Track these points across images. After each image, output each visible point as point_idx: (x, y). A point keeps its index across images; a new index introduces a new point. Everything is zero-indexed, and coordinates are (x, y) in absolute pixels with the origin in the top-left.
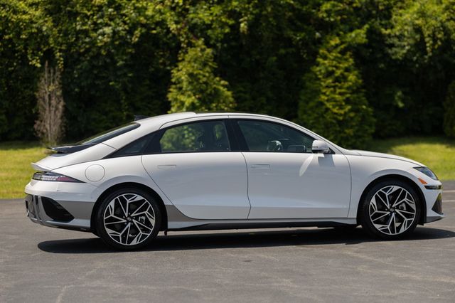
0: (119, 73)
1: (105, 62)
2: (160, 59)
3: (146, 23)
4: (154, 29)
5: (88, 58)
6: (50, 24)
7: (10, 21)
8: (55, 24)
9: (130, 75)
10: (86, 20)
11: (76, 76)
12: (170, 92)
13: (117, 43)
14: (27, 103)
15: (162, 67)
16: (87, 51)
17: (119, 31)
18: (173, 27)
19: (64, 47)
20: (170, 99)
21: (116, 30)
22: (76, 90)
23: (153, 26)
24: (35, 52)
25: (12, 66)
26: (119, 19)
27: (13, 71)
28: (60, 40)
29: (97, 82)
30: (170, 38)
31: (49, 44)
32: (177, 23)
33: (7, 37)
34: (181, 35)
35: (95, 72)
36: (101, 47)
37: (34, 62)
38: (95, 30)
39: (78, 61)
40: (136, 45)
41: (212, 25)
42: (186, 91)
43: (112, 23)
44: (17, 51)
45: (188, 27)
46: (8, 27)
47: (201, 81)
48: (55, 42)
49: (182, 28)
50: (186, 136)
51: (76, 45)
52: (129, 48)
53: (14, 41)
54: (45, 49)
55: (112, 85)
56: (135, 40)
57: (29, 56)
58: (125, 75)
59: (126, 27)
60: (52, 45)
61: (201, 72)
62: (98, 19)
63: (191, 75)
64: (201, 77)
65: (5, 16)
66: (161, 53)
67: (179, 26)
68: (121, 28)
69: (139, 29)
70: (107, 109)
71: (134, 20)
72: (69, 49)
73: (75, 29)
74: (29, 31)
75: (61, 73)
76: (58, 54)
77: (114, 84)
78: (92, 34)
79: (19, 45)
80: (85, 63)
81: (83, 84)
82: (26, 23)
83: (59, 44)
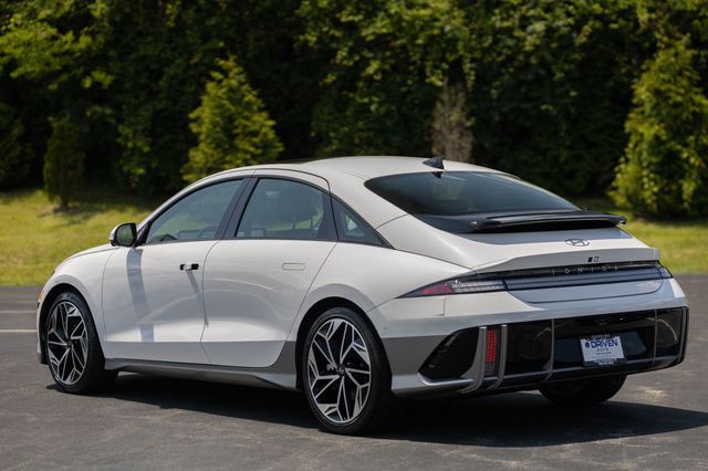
0: (559, 91)
1: (537, 75)
2: (624, 67)
3: (603, 14)
4: (615, 22)
6: (457, 22)
7: (404, 20)
8: (467, 20)
9: (573, 94)
10: (512, 12)
11: (495, 97)
12: (629, 119)
13: (554, 45)
14: (426, 138)
15: (626, 79)
16: (510, 59)
17: (558, 28)
18: (643, 16)
19: (477, 55)
20: (627, 130)
21: (554, 25)
22: (497, 118)
23: (614, 17)
24: (437, 63)
25: (405, 84)
26: (561, 9)
27: (409, 92)
28: (473, 43)
29: (524, 106)
30: (639, 37)
31: (456, 51)
32: (651, 10)
33: (399, 42)
34: (658, 30)
35: (523, 91)
36: (528, 55)
37: (433, 79)
38: (523, 28)
39: (499, 75)
40: (583, 46)
41: (699, 11)
42: (649, 116)
43: (548, 16)
44: (414, 63)
45: (668, 16)
46: (401, 29)
47: (671, 102)
48: (465, 47)
49: (660, 18)
50: (646, 186)
51: (495, 51)
52: (574, 51)
53: (409, 48)
54: (451, 59)
55: (547, 110)
56: (581, 39)
57: (428, 70)
58: (568, 92)
59: (571, 21)
60: (461, 53)
61: (673, 87)
62: (528, 10)
63: (657, 93)
64: (672, 94)
65: (396, 13)
66: (625, 59)
67: (653, 16)
68: (561, 23)
69: (591, 23)
70: (543, 146)
71: (584, 9)
72: (484, 57)
73: (493, 27)
74: (428, 33)
75: (467, 94)
76: (467, 66)
77: (550, 108)
78: (518, 33)
79: (415, 54)
80: (506, 77)
81: (505, 109)
82: (424, 21)
83: (471, 50)
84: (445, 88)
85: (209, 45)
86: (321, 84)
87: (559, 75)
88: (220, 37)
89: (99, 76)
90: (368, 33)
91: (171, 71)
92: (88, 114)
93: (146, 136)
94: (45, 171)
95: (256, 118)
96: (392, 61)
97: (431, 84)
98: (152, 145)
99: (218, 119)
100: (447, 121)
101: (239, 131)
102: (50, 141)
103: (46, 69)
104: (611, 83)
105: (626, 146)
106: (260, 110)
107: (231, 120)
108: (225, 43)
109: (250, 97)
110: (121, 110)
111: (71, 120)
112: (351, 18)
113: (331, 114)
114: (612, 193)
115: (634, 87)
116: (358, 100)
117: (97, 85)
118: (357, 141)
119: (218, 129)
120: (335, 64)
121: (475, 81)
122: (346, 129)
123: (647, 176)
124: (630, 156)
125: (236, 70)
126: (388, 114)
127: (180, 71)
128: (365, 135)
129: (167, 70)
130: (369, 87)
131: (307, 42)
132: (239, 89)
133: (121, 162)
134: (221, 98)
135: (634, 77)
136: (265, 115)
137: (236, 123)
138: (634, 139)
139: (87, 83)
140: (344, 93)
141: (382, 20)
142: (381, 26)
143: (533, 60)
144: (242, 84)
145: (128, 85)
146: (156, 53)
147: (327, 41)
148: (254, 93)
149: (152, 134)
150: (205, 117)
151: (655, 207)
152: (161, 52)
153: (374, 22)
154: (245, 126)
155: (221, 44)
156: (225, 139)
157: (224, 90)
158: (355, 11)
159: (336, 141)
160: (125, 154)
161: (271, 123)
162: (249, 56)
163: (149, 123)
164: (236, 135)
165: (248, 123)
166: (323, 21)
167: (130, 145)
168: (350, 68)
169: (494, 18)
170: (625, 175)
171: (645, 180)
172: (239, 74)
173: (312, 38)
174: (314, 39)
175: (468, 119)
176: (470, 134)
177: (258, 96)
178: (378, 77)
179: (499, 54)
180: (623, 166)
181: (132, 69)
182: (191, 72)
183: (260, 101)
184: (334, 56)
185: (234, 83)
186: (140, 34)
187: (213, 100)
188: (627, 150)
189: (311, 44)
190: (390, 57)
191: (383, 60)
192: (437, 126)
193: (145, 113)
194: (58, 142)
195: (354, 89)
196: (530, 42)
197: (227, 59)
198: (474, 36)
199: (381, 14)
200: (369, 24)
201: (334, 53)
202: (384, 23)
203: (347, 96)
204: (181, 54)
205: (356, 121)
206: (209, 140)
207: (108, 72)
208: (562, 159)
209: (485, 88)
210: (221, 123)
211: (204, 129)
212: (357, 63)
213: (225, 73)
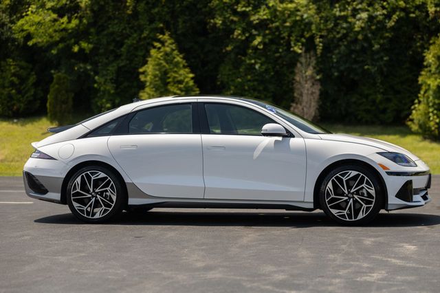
0: (376, 57)
1: (363, 46)
2: (419, 42)
3: (406, 7)
4: (414, 13)
5: (346, 43)
6: (312, 12)
7: (278, 11)
8: (318, 11)
9: (385, 59)
10: (347, 6)
11: (335, 60)
12: (421, 75)
13: (373, 27)
14: (291, 86)
15: (420, 50)
16: (345, 36)
17: (377, 16)
18: (432, 9)
19: (324, 33)
20: (420, 82)
21: (374, 15)
22: (336, 74)
23: (412, 10)
24: (299, 38)
25: (278, 52)
26: (379, 4)
27: (280, 57)
28: (322, 26)
29: (354, 66)
30: (430, 21)
31: (310, 30)
32: (436, 5)
35: (353, 56)
36: (358, 33)
37: (296, 48)
38: (354, 16)
39: (338, 46)
40: (392, 28)
42: (434, 74)
43: (370, 9)
44: (284, 38)
46: (276, 16)
48: (317, 28)
50: (431, 119)
51: (335, 31)
52: (387, 32)
53: (281, 29)
54: (307, 36)
55: (368, 69)
56: (391, 24)
57: (292, 43)
58: (382, 58)
59: (385, 12)
60: (314, 32)
62: (357, 5)
65: (273, 6)
66: (419, 36)
67: (438, 9)
68: (378, 13)
69: (398, 13)
70: (366, 92)
71: (393, 4)
72: (328, 34)
73: (335, 16)
74: (293, 19)
75: (317, 59)
76: (318, 40)
77: (370, 67)
78: (350, 20)
79: (284, 32)
80: (343, 48)
81: (342, 68)
82: (290, 11)
83: (320, 30)
84: (303, 54)
85: (153, 26)
86: (224, 51)
87: (377, 47)
88: (160, 20)
89: (84, 45)
90: (255, 18)
91: (129, 42)
92: (76, 68)
93: (112, 83)
94: (48, 105)
95: (182, 72)
96: (270, 37)
97: (294, 52)
98: (116, 88)
99: (157, 72)
100: (304, 75)
101: (170, 80)
102: (52, 85)
103: (51, 40)
104: (411, 53)
105: (420, 93)
106: (184, 67)
107: (166, 73)
108: (164, 24)
109: (178, 59)
110: (98, 66)
111: (65, 73)
112: (244, 9)
113: (230, 70)
114: (409, 123)
115: (425, 54)
116: (248, 62)
117: (81, 50)
118: (246, 88)
119: (157, 79)
120: (233, 38)
121: (322, 50)
122: (239, 80)
123: (432, 112)
124: (421, 99)
125: (169, 41)
126: (267, 71)
127: (135, 42)
128: (252, 84)
129: (126, 41)
130: (255, 53)
131: (216, 24)
132: (171, 53)
133: (96, 99)
134: (159, 59)
135: (425, 49)
136: (187, 70)
137: (169, 75)
138: (424, 88)
139: (76, 49)
140: (239, 56)
141: (264, 10)
142: (263, 14)
143: (360, 37)
144: (173, 50)
145: (101, 51)
146: (120, 30)
147: (229, 24)
148: (181, 56)
149: (116, 82)
150: (149, 71)
151: (437, 132)
152: (123, 29)
153: (259, 12)
154: (175, 77)
155: (161, 25)
156: (162, 85)
157: (161, 54)
158: (247, 5)
159: (232, 88)
160: (99, 95)
161: (191, 75)
162: (179, 32)
163: (114, 75)
164: (169, 83)
165: (177, 75)
166: (227, 11)
167: (102, 88)
168: (243, 41)
169: (335, 10)
170: (418, 112)
171: (431, 114)
172: (171, 44)
173: (219, 22)
174: (220, 22)
175: (318, 75)
176: (319, 84)
177: (184, 58)
178: (261, 47)
179: (338, 33)
180: (416, 106)
181: (104, 41)
182: (142, 43)
183: (184, 61)
184: (233, 33)
185: (168, 49)
186: (110, 18)
187: (155, 61)
188: (419, 95)
189: (218, 25)
190: (269, 34)
191: (264, 36)
192: (297, 78)
193: (112, 68)
194: (57, 86)
195: (245, 54)
196: (358, 25)
197: (164, 34)
198: (322, 21)
199: (264, 7)
200: (255, 13)
201: (232, 31)
202: (265, 12)
203: (240, 58)
204: (135, 31)
205: (246, 75)
206: (152, 86)
207: (89, 43)
208: (377, 101)
209: (329, 55)
210: (159, 75)
211: (148, 78)
212: (247, 38)
213: (163, 43)
